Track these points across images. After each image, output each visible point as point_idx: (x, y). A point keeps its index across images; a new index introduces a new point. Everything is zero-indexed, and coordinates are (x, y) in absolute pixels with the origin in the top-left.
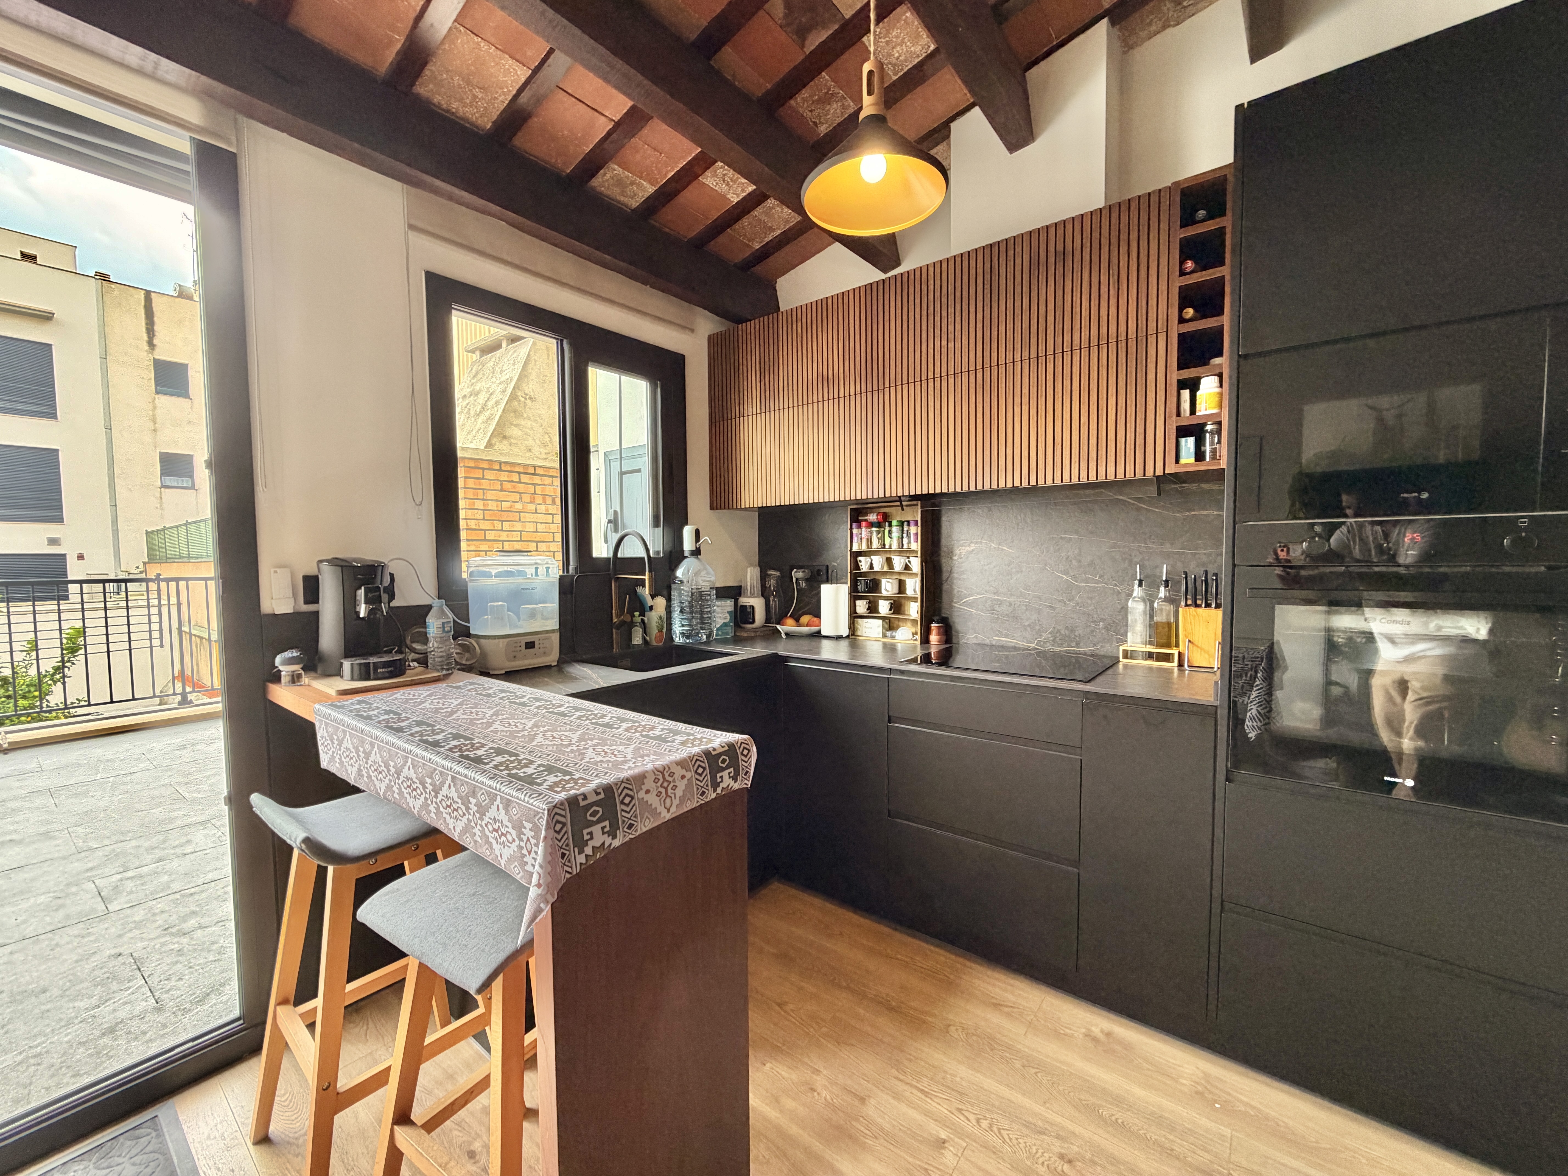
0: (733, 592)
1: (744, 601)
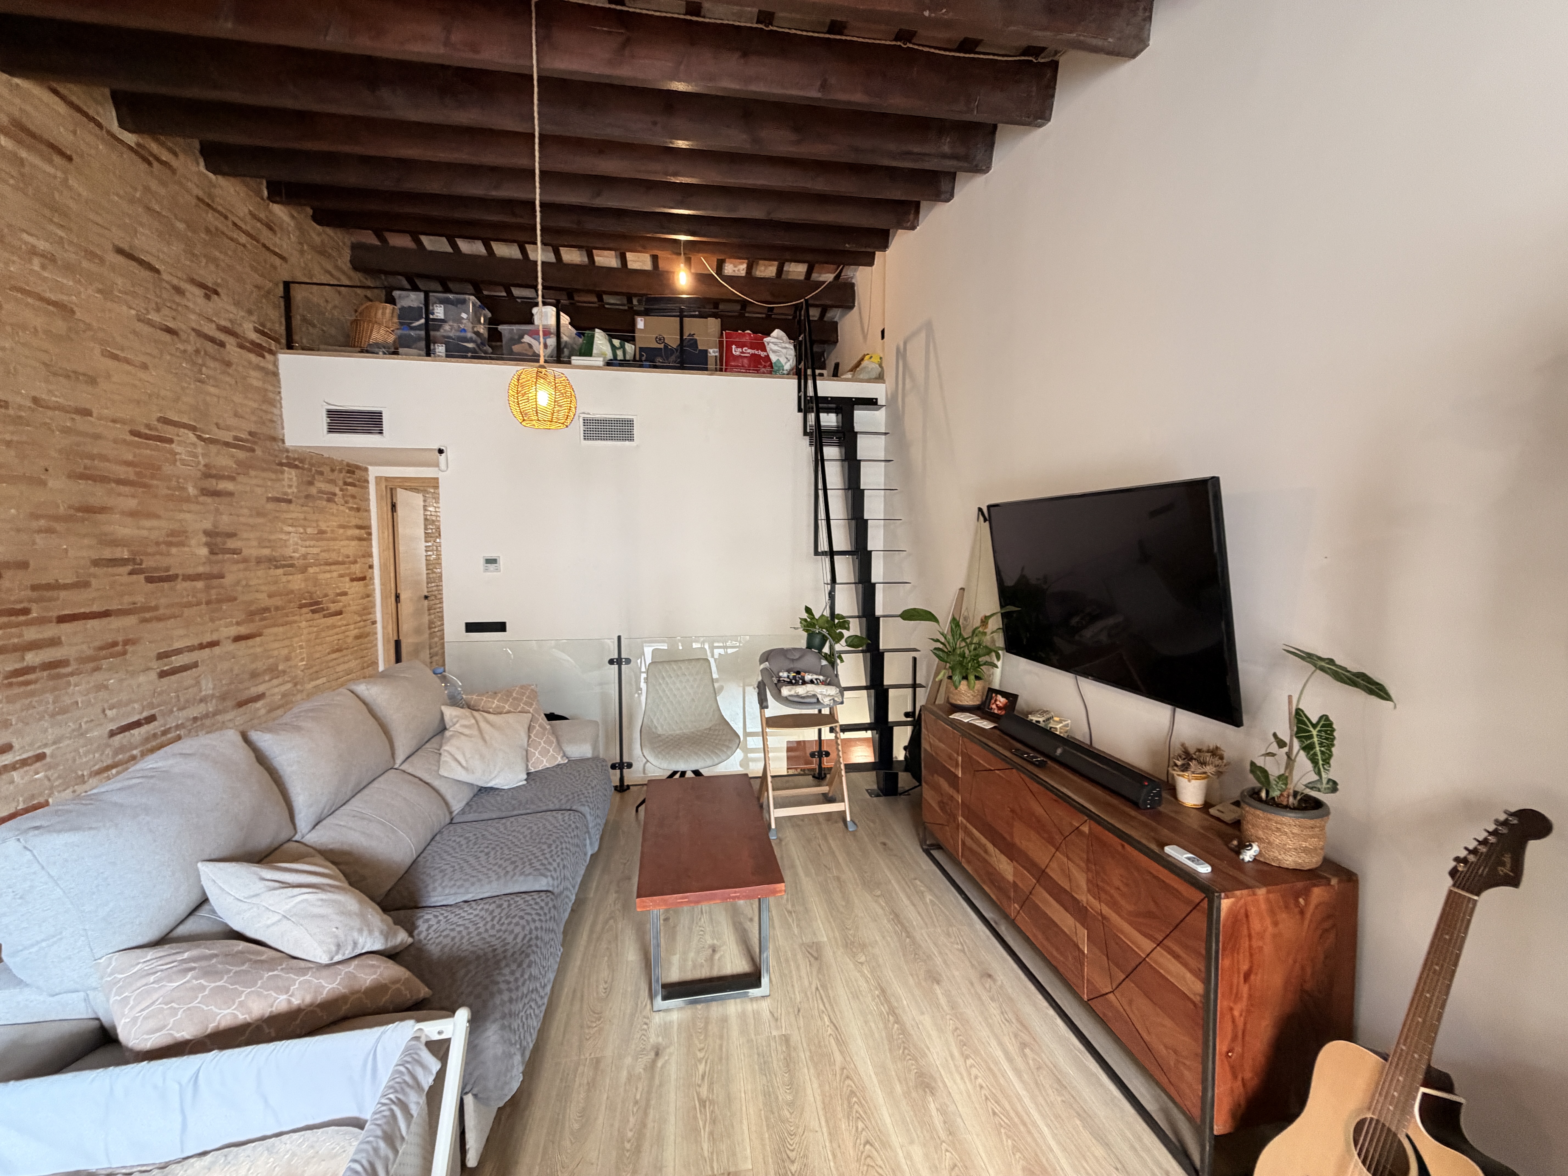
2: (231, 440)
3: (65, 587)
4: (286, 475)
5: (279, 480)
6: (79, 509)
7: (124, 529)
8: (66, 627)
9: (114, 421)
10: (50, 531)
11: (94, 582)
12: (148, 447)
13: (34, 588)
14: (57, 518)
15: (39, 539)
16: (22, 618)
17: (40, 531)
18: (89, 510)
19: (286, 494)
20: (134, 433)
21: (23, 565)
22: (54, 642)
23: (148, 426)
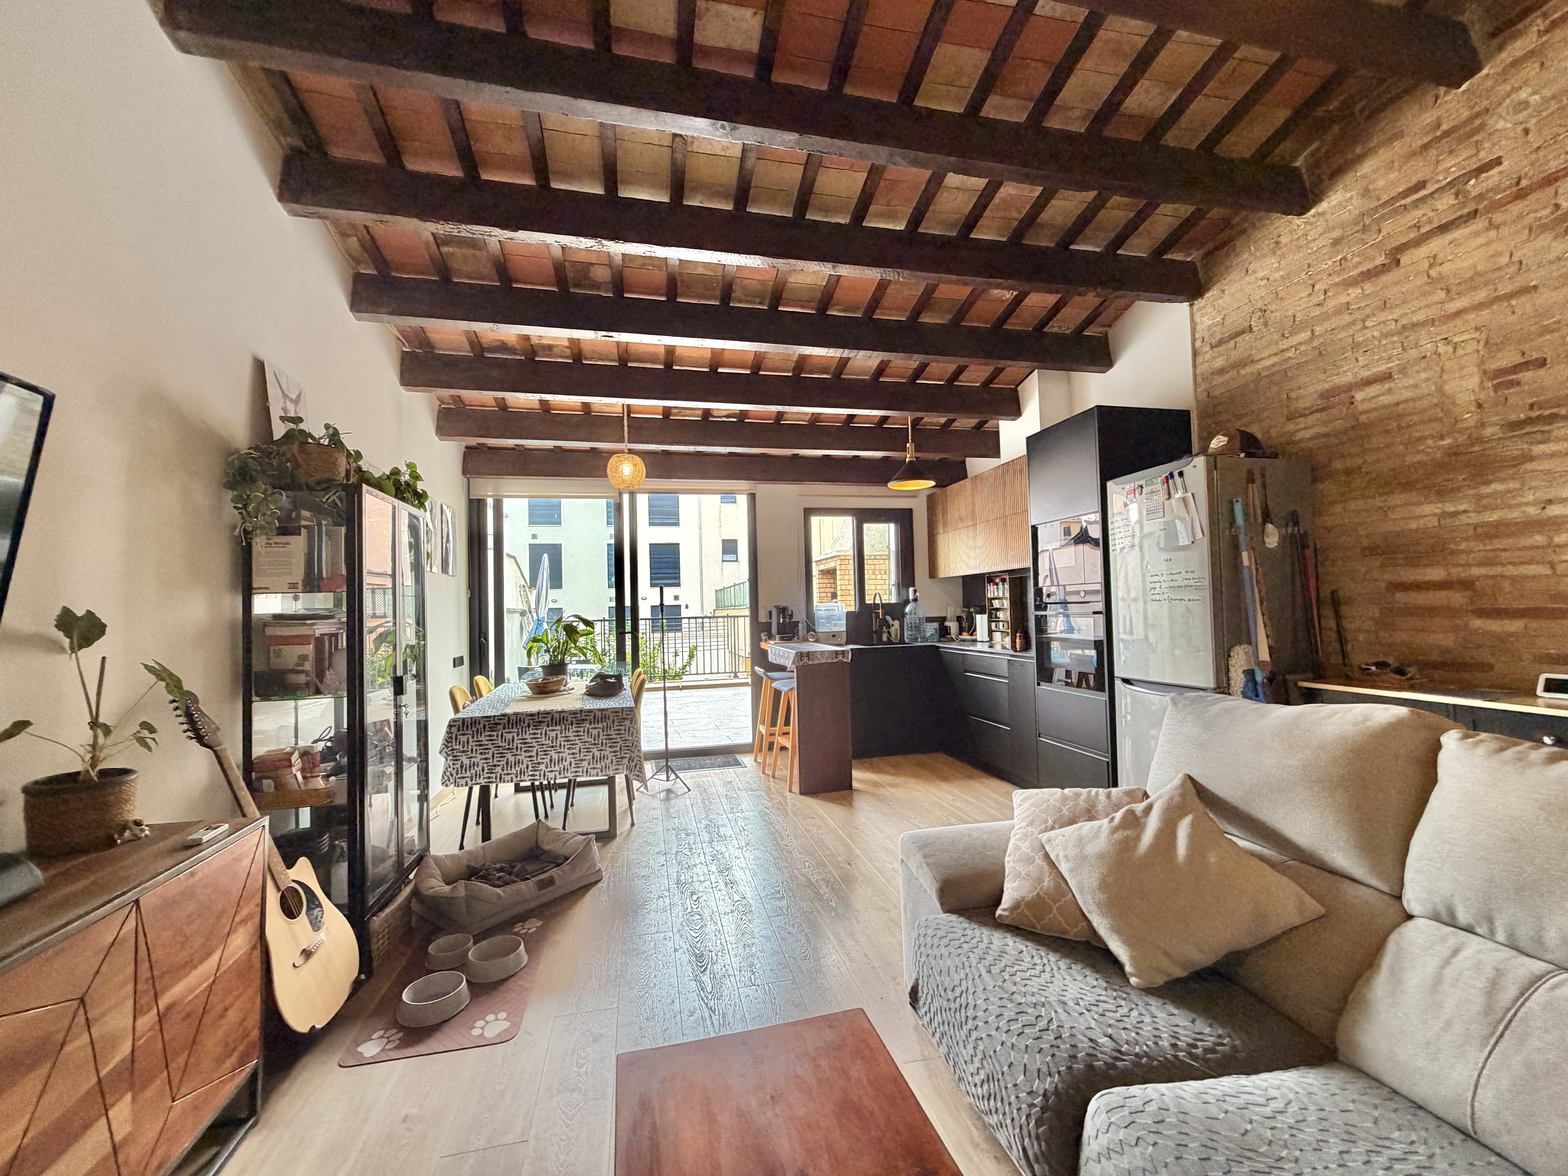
0: (942, 620)
1: (947, 624)
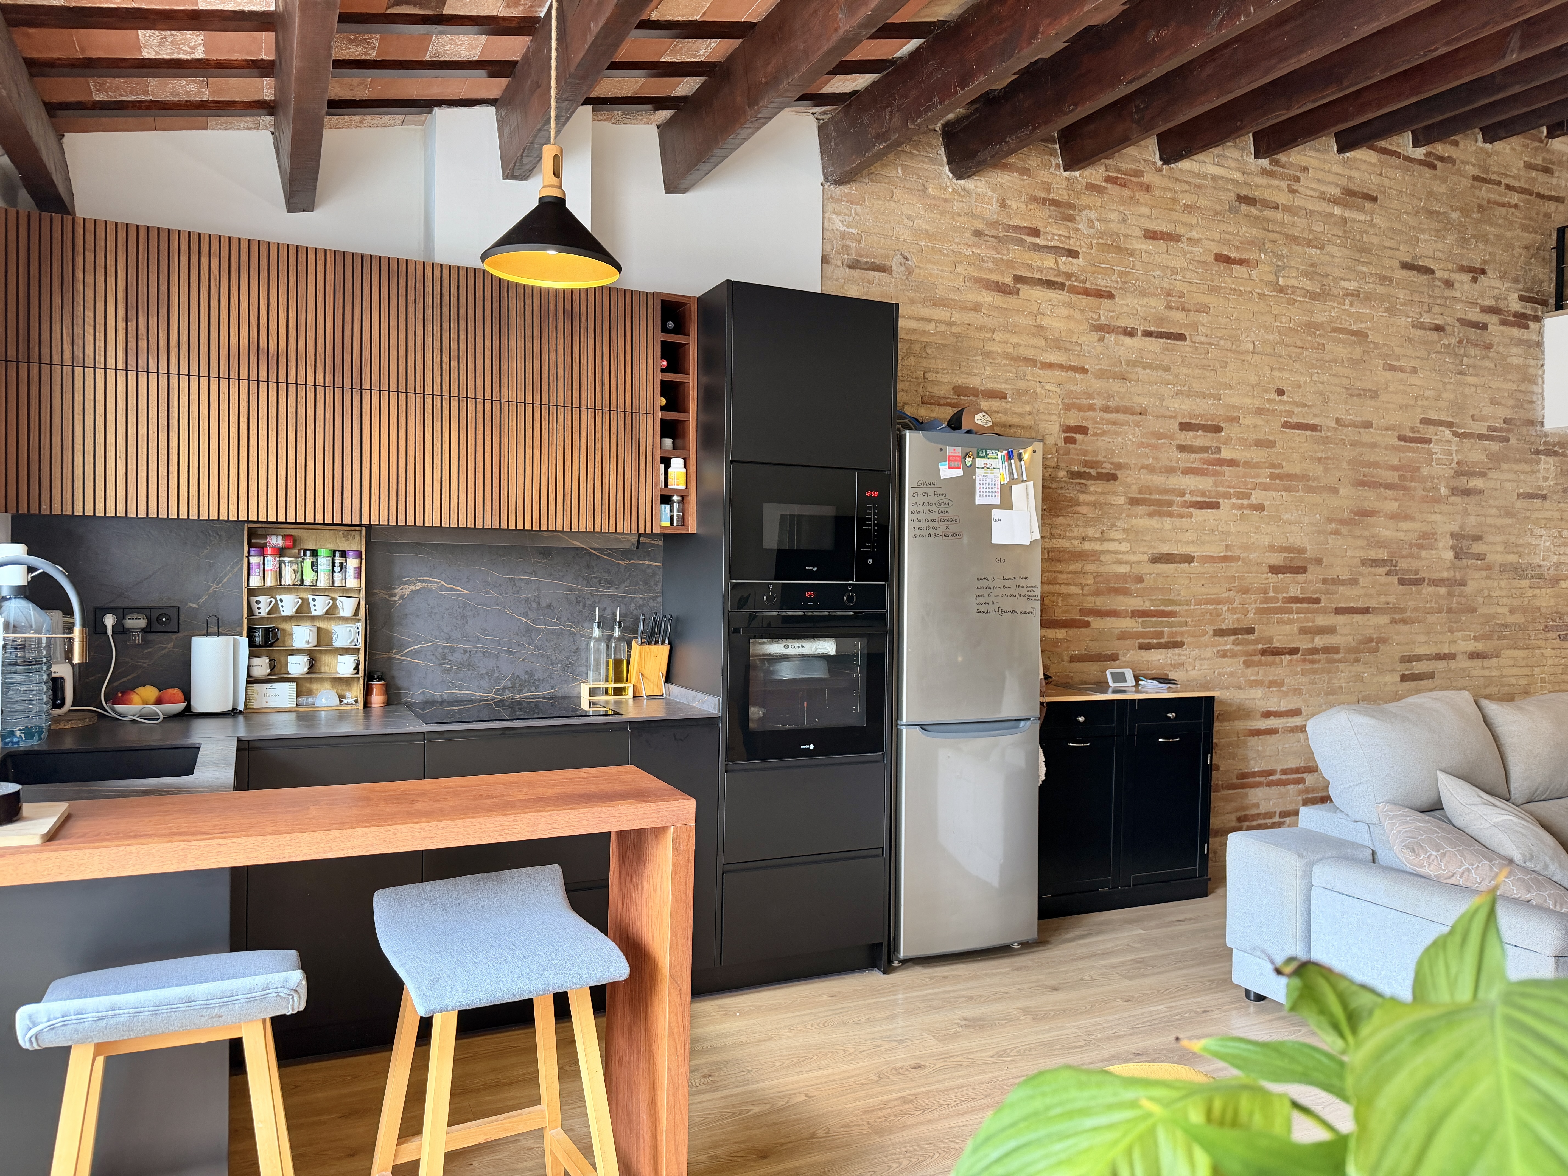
2: (1484, 431)
3: (1342, 583)
4: (1542, 466)
5: (1533, 472)
6: (1356, 514)
7: (1386, 531)
8: (1341, 619)
9: (1387, 429)
10: (1337, 533)
11: (1361, 580)
12: (1411, 450)
13: (1325, 581)
14: (1342, 522)
15: (1331, 540)
16: (1315, 606)
17: (1331, 533)
18: (1365, 514)
19: (1540, 488)
20: (1401, 438)
21: (1319, 561)
22: (1330, 630)
23: (1412, 430)
